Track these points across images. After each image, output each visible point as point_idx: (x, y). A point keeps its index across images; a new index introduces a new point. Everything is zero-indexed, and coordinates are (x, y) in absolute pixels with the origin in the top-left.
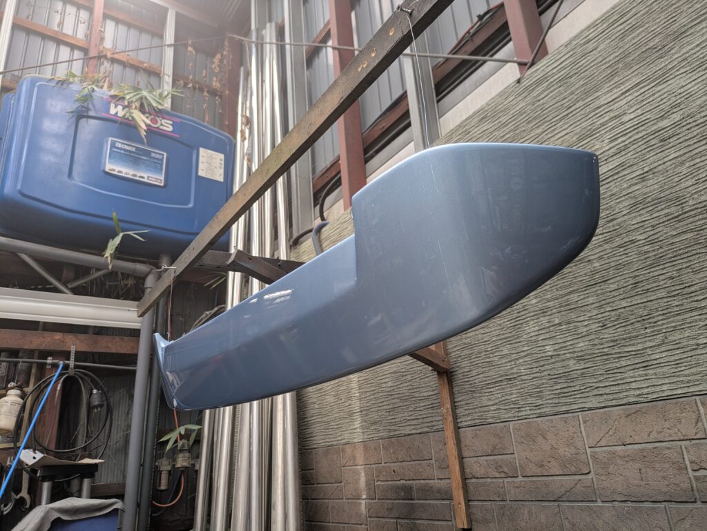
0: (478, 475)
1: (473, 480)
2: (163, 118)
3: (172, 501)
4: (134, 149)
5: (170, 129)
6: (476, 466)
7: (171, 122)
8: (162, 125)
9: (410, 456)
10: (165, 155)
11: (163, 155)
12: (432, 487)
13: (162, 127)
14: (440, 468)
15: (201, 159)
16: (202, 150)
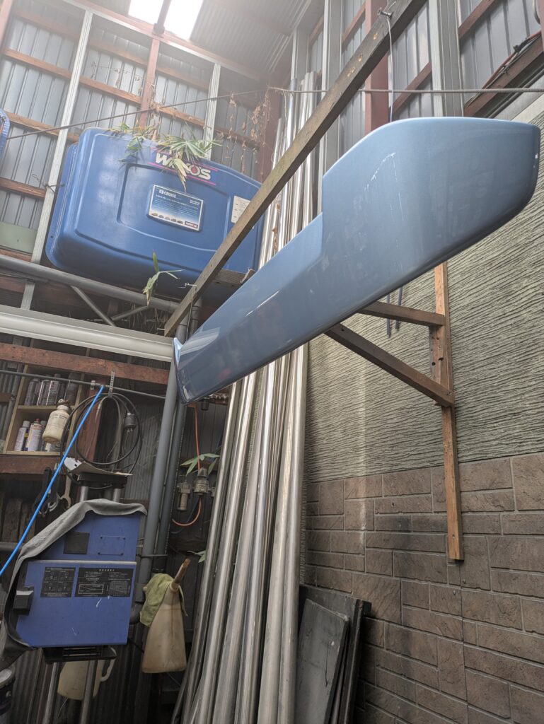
0: (474, 509)
1: (470, 514)
2: (203, 168)
3: (190, 522)
4: (175, 196)
5: (208, 177)
6: (473, 500)
7: (209, 172)
8: (201, 173)
9: (410, 490)
10: (202, 201)
11: (200, 202)
12: (428, 520)
13: (201, 176)
14: (438, 501)
15: (235, 206)
16: (236, 198)
